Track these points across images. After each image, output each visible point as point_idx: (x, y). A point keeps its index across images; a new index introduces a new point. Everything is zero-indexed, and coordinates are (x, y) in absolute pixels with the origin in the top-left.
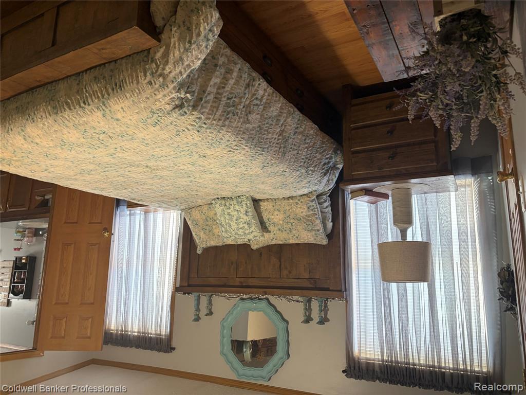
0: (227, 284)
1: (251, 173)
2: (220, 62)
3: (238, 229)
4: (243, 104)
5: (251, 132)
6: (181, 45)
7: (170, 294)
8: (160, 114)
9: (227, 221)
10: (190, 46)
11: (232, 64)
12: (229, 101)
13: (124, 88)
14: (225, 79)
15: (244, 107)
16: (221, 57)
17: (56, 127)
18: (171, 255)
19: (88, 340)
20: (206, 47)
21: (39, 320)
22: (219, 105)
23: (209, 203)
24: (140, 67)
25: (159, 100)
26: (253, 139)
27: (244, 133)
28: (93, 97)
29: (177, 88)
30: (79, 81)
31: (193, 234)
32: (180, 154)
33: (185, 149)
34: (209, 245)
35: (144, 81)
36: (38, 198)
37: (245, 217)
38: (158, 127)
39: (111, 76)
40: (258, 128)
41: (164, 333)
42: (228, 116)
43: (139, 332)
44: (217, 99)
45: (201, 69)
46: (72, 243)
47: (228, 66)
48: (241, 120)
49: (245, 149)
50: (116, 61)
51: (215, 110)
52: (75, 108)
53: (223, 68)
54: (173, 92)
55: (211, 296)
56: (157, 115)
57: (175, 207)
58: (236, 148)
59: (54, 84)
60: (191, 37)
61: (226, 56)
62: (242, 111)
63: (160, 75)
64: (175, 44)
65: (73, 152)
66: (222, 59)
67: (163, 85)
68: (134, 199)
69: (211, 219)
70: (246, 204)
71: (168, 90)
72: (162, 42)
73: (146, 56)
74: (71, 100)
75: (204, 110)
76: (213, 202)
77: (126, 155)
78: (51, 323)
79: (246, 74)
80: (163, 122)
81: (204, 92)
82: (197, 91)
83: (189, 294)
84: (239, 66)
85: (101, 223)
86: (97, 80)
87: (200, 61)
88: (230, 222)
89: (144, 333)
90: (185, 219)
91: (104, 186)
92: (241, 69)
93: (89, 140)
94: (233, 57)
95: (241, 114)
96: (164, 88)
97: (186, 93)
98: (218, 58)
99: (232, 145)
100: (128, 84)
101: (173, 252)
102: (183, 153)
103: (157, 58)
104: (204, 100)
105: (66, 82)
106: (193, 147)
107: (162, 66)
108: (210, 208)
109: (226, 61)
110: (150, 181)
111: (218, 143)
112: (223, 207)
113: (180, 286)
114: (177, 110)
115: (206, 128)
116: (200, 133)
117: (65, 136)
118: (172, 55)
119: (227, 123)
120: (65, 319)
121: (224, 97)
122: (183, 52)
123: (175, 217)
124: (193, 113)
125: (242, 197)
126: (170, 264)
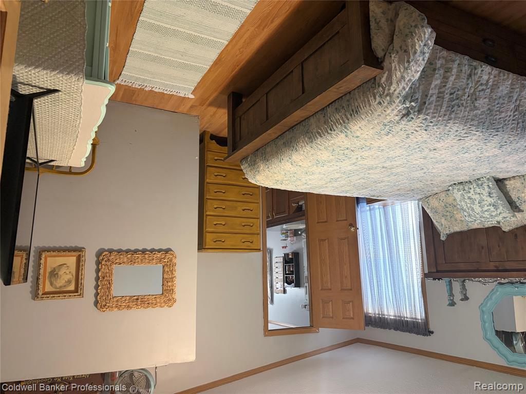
0: (480, 269)
1: (487, 155)
2: (438, 65)
3: (483, 212)
4: (467, 95)
5: (481, 117)
6: (401, 66)
7: (420, 280)
8: (391, 125)
9: (469, 205)
10: (408, 65)
11: (451, 63)
12: (452, 96)
13: (360, 112)
14: (445, 78)
15: (469, 96)
16: (439, 60)
17: (312, 151)
18: (415, 244)
19: (352, 320)
20: (423, 60)
21: (312, 304)
22: (443, 102)
23: (447, 189)
24: (370, 92)
25: (389, 115)
26: (484, 123)
27: (472, 120)
28: (337, 124)
29: (403, 101)
30: (325, 114)
31: (434, 221)
32: (412, 152)
33: (416, 147)
34: (452, 231)
35: (374, 103)
36: (294, 205)
37: (489, 199)
38: (391, 135)
39: (348, 105)
40: (487, 110)
41: (419, 318)
42: (453, 110)
43: (395, 316)
44: (440, 97)
45: (421, 77)
46: (326, 239)
47: (447, 66)
48: (468, 109)
49: (476, 134)
50: (350, 93)
51: (439, 108)
52: (324, 135)
53: (441, 69)
54: (400, 105)
55: (464, 281)
56: (388, 126)
57: (412, 198)
58: (467, 135)
59: (307, 120)
60: (409, 57)
61: (443, 57)
62: (467, 101)
63: (387, 95)
64: (395, 67)
65: (325, 167)
66: (440, 62)
67: (390, 102)
68: (374, 196)
69: (450, 205)
70: (488, 186)
71: (395, 105)
72: (385, 69)
73: (373, 83)
74: (321, 129)
75: (429, 111)
76: (450, 188)
77: (365, 162)
78: (321, 306)
79: (467, 66)
80: (394, 130)
81: (427, 96)
82: (420, 97)
83: (439, 279)
84: (458, 62)
85: (346, 220)
86: (338, 110)
87: (420, 73)
88: (472, 206)
89: (400, 317)
90: (423, 208)
91: (348, 188)
92: (460, 63)
93: (337, 156)
94: (450, 56)
95: (467, 103)
96: (391, 104)
97: (411, 102)
98: (436, 63)
99: (461, 134)
100: (362, 108)
101: (416, 241)
102: (414, 151)
103: (382, 82)
104: (427, 103)
105: (315, 117)
106: (423, 144)
107: (387, 88)
108: (448, 194)
109: (444, 62)
110: (387, 179)
111: (446, 136)
112: (462, 192)
113: (429, 272)
114: (404, 118)
115: (433, 126)
116: (427, 131)
117: (319, 157)
118: (394, 76)
119: (453, 116)
120: (331, 302)
121: (447, 94)
122: (404, 71)
123: (413, 208)
124: (419, 116)
125: (482, 179)
126: (415, 252)
